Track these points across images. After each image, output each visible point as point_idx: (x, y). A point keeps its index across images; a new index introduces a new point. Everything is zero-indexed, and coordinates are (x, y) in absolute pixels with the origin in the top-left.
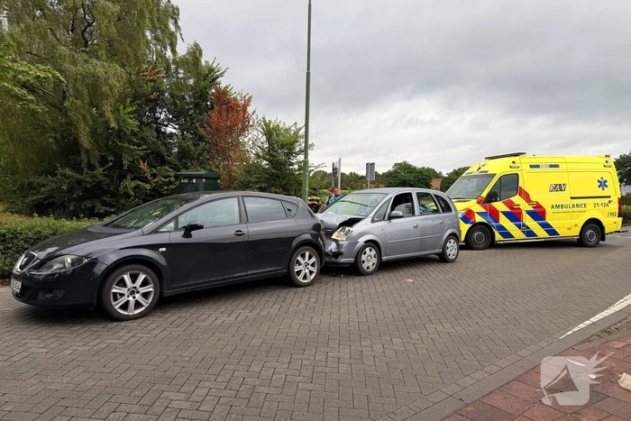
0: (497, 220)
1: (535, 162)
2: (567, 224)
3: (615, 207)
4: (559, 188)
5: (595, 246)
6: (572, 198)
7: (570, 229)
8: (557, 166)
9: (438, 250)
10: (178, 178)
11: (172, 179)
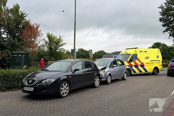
0: (132, 68)
1: (141, 50)
2: (150, 69)
3: (161, 63)
4: (147, 58)
5: (157, 75)
6: (151, 61)
7: (150, 70)
8: (146, 52)
9: (123, 77)
10: (13, 54)
11: (10, 55)
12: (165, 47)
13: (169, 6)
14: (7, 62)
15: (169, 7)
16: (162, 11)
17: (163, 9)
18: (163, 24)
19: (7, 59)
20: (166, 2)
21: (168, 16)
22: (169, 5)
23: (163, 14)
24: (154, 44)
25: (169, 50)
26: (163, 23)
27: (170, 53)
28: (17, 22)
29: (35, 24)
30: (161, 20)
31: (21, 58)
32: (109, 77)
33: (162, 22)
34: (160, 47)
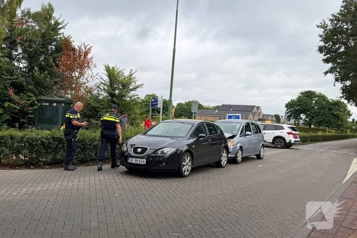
9: (258, 153)
10: (40, 101)
11: (36, 102)
12: (324, 101)
13: (338, 26)
14: (30, 116)
15: (339, 28)
16: (324, 32)
17: (325, 30)
18: (325, 58)
19: (28, 110)
20: (332, 18)
21: (334, 44)
22: (337, 24)
23: (326, 39)
24: (302, 93)
25: (330, 107)
26: (324, 55)
27: (333, 114)
28: (48, 40)
29: (83, 46)
30: (321, 50)
31: (57, 109)
32: (240, 152)
33: (324, 53)
34: (314, 100)
